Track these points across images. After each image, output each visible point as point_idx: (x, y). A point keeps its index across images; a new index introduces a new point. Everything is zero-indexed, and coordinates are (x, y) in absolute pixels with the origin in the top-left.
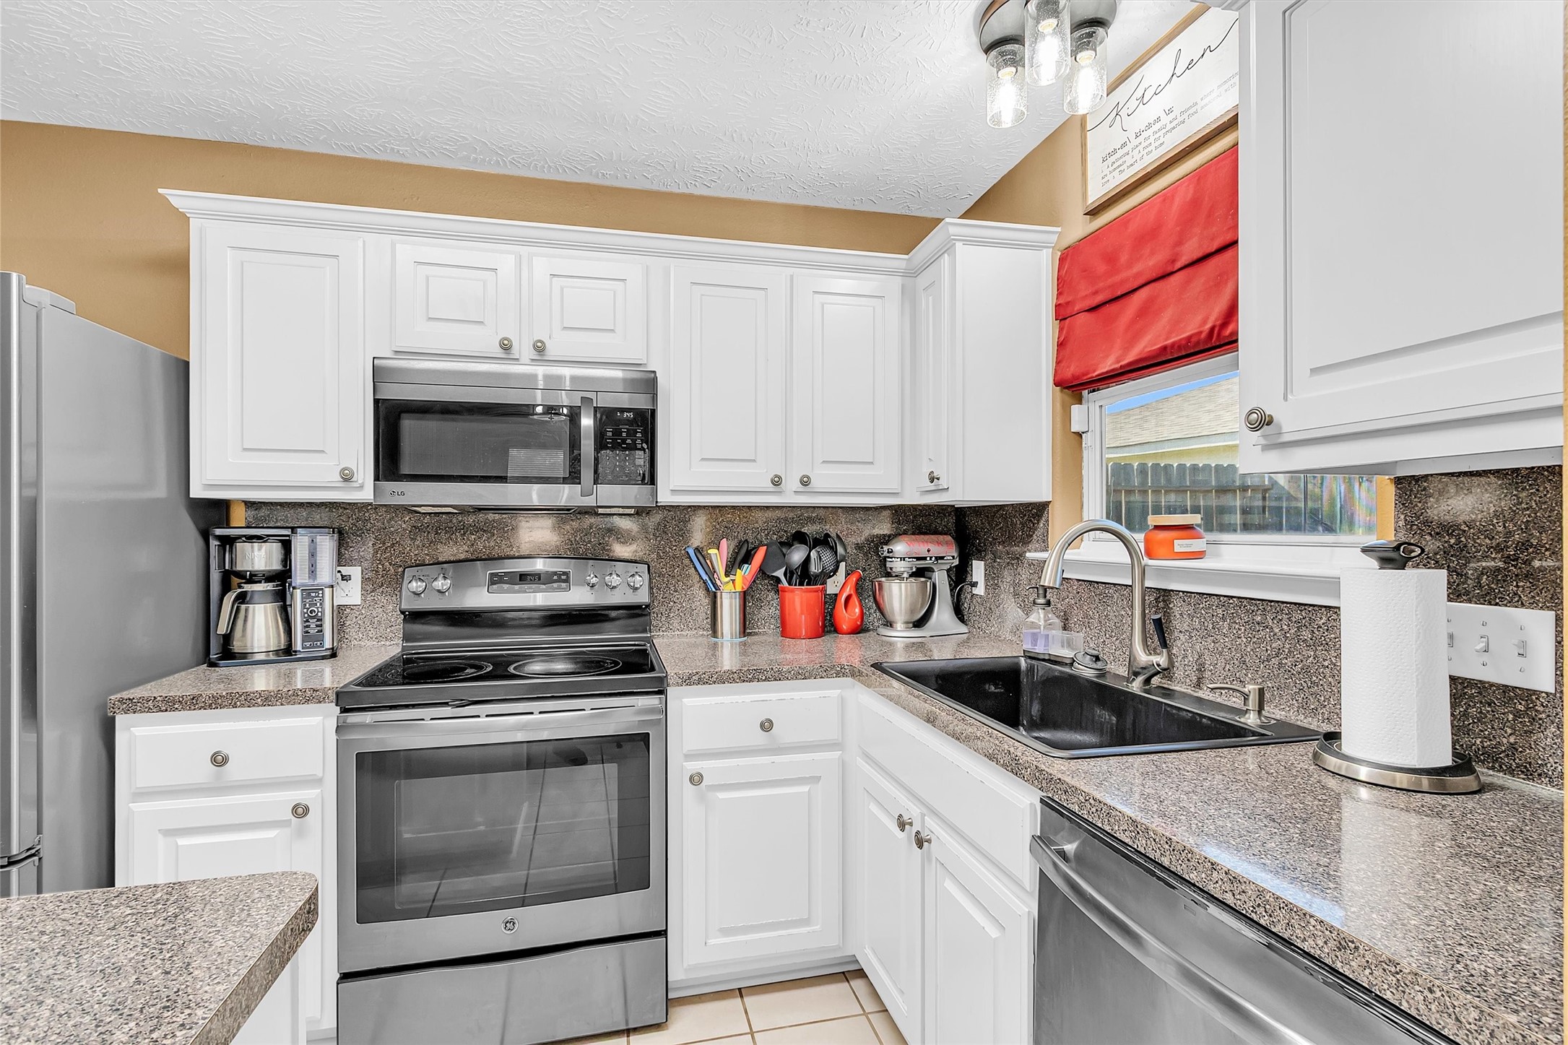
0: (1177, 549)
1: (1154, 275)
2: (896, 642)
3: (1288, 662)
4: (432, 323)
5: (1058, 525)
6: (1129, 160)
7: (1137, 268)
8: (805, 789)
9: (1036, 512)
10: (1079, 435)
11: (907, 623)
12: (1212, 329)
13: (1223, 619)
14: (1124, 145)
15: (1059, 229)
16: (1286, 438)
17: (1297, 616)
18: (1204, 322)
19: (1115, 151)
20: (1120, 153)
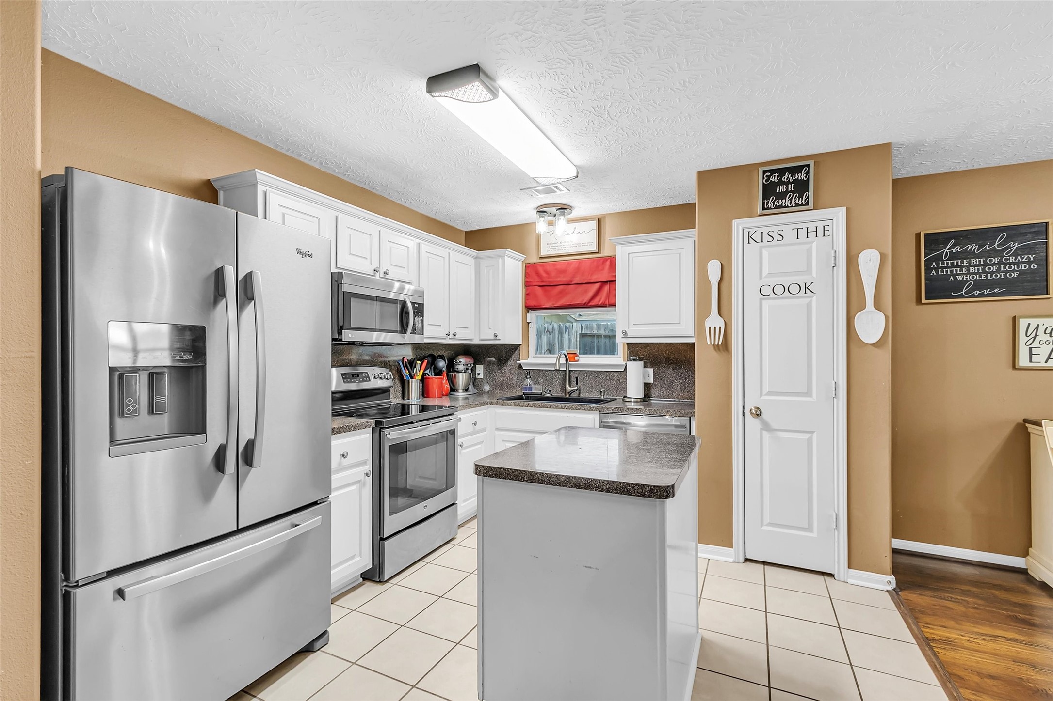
0: (576, 359)
1: (565, 283)
2: (459, 397)
3: (604, 385)
4: (351, 256)
5: (523, 350)
6: (557, 248)
7: (559, 279)
8: (480, 446)
9: (516, 347)
10: (528, 323)
11: (463, 390)
12: (585, 303)
13: (587, 376)
14: (556, 243)
15: (526, 257)
16: (628, 336)
17: (606, 374)
18: (583, 300)
19: (552, 243)
20: (554, 245)
